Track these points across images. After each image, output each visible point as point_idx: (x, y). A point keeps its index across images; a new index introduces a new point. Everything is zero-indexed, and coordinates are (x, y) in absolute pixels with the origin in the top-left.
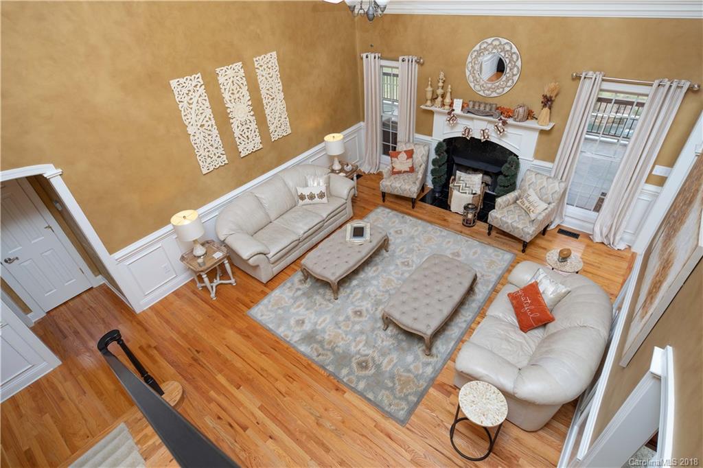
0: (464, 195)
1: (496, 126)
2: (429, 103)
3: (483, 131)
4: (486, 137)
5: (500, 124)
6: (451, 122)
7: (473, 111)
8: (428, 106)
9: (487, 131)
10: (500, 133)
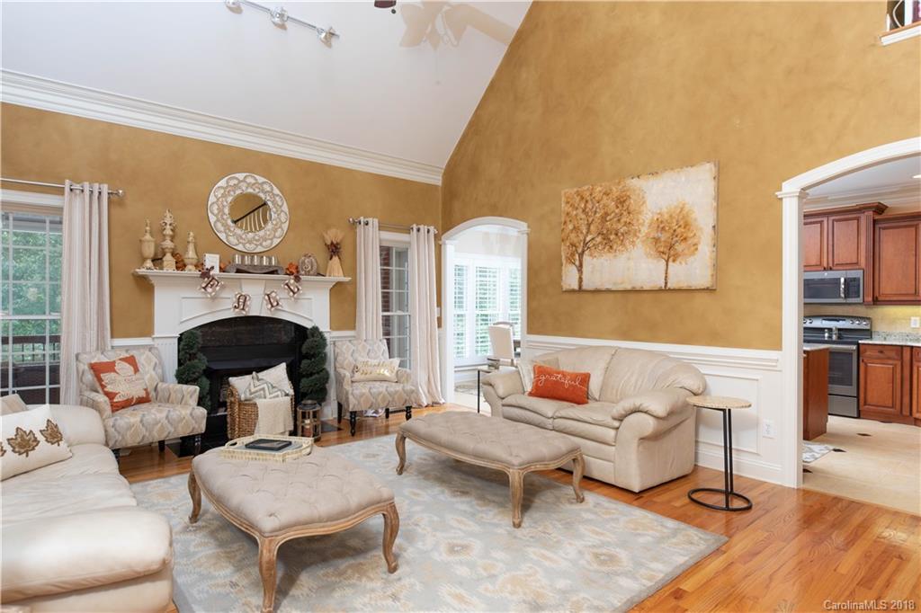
0: (277, 399)
1: (287, 284)
2: (149, 264)
3: (268, 295)
4: (275, 304)
5: (292, 281)
6: (209, 290)
7: (245, 268)
8: (147, 269)
9: (273, 295)
10: (294, 293)
